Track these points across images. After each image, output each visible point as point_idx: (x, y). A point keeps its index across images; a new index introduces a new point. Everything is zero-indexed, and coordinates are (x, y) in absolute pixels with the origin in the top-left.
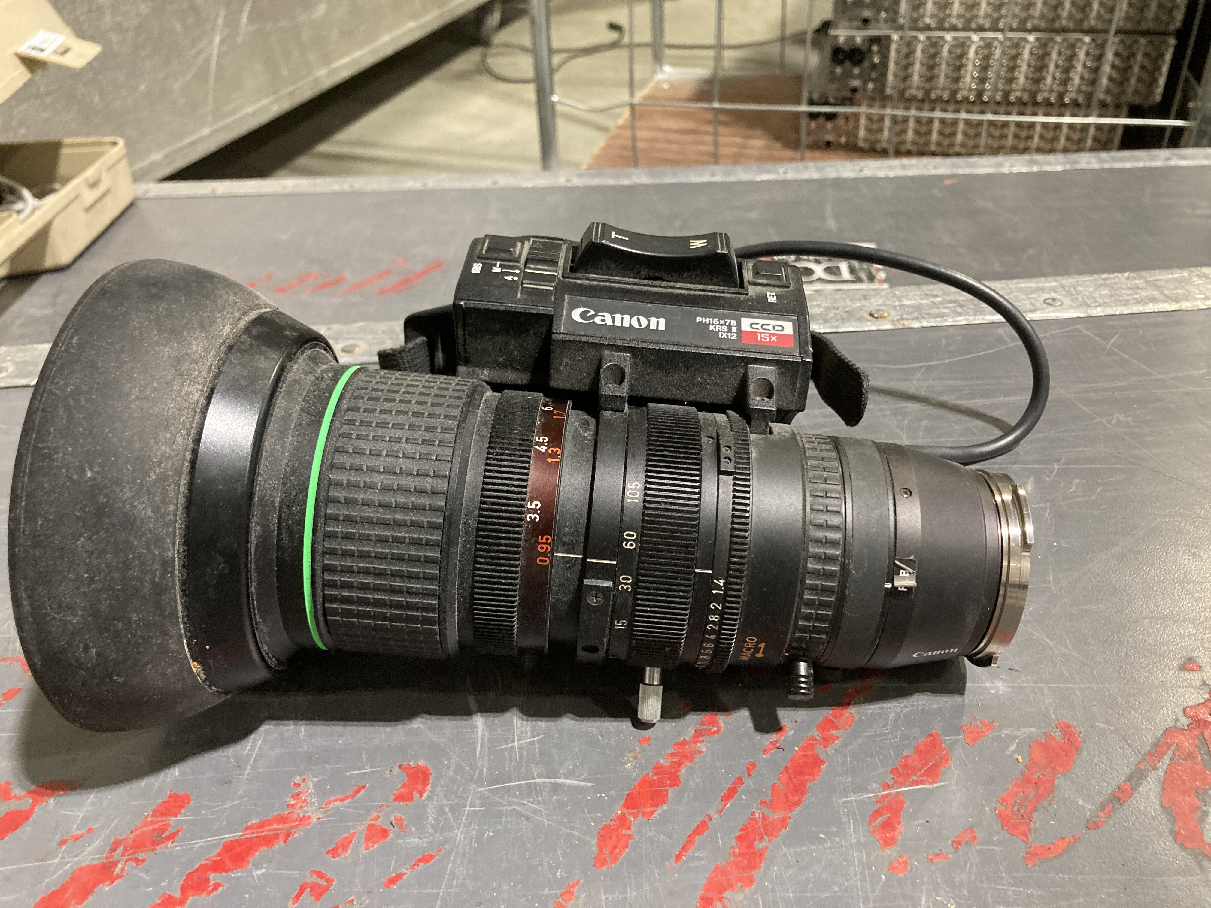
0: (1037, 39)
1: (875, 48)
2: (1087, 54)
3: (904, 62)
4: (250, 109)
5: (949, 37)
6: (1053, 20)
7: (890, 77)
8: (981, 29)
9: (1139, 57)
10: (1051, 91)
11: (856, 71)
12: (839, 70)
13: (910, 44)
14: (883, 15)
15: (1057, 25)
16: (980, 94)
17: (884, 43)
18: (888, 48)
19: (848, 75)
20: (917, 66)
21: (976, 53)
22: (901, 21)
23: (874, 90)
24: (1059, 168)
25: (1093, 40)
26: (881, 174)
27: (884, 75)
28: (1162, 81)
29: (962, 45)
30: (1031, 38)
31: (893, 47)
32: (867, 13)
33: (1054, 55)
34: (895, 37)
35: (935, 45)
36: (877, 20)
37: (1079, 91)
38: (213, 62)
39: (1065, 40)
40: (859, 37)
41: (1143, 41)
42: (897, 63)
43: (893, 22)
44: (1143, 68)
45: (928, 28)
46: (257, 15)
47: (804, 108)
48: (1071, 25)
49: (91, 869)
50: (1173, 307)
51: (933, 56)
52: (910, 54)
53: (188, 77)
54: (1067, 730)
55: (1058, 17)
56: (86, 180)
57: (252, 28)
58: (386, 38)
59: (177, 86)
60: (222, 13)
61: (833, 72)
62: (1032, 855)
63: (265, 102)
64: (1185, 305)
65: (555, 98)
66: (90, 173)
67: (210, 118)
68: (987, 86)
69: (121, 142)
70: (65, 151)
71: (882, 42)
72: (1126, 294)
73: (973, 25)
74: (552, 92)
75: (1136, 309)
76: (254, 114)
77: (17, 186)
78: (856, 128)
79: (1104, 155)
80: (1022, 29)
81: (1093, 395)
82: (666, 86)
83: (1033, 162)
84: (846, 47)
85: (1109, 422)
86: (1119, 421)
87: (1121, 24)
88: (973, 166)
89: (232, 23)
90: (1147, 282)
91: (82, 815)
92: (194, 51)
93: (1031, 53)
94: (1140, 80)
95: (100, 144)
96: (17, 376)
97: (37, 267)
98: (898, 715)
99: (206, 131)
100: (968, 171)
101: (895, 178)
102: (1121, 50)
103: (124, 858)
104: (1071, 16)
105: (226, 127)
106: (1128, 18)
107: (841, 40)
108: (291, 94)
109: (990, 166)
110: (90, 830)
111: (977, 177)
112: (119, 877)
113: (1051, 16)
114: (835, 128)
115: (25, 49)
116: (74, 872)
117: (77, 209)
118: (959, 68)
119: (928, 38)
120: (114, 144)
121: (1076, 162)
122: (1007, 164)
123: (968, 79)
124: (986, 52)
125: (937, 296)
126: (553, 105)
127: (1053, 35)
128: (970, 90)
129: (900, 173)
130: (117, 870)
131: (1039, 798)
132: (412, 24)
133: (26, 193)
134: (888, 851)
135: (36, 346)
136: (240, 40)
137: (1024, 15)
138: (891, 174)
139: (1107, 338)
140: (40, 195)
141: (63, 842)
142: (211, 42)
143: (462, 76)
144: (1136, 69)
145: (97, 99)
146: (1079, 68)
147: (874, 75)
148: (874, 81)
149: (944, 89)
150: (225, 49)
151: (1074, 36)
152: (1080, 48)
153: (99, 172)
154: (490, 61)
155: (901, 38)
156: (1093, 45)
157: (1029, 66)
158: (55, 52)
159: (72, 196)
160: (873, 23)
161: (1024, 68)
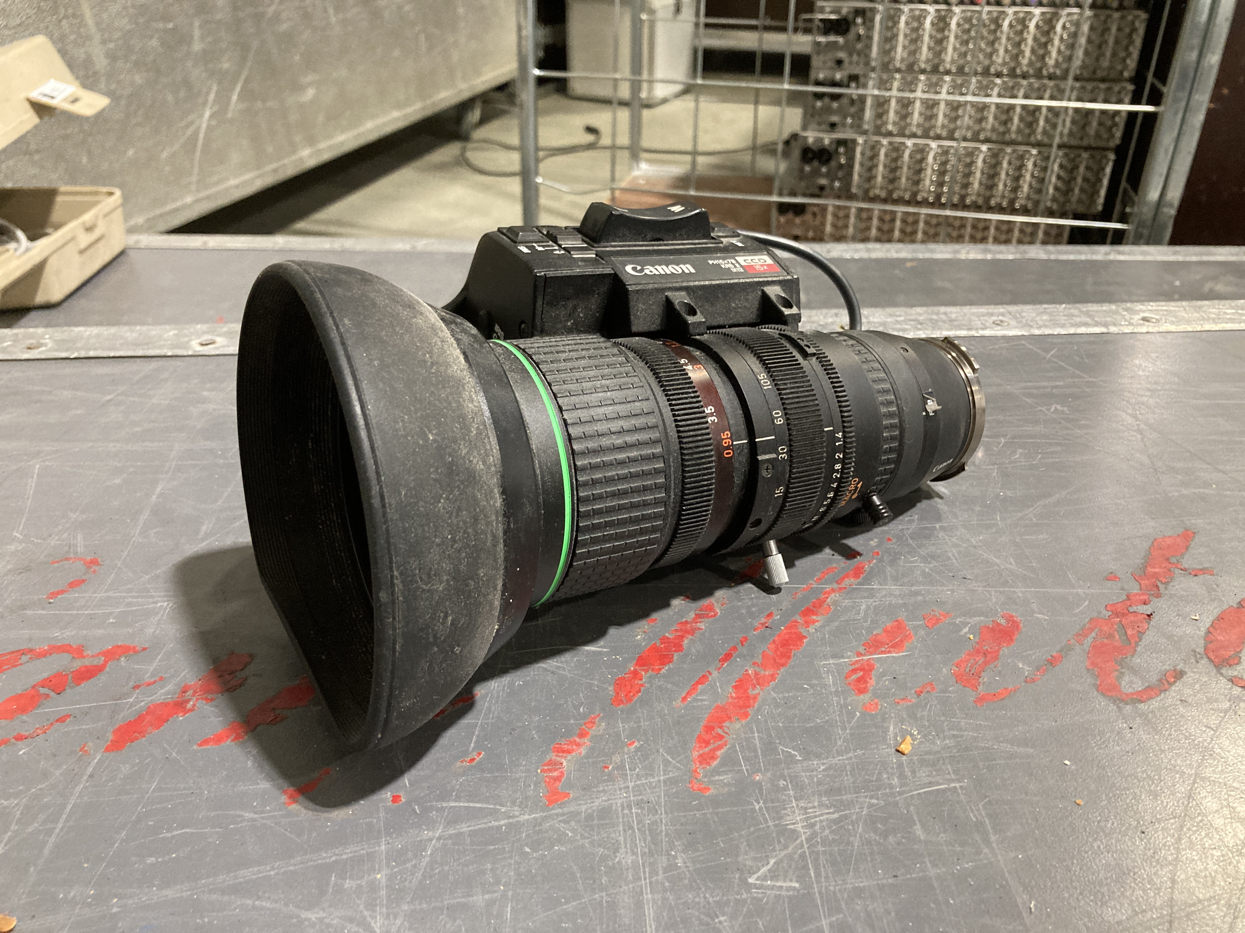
0: (989, 149)
1: (842, 150)
2: (1035, 165)
3: (869, 164)
4: (233, 182)
5: (909, 143)
6: (1004, 133)
7: (856, 177)
8: (938, 137)
9: (1082, 169)
10: (1003, 197)
11: (824, 170)
12: (807, 168)
13: (874, 148)
14: (849, 120)
15: (1007, 137)
16: (938, 196)
17: (850, 145)
18: (854, 151)
19: (816, 173)
20: (881, 168)
21: (935, 158)
22: (866, 127)
23: (840, 189)
24: (1011, 257)
25: (1040, 152)
26: (848, 256)
27: (850, 174)
28: (1103, 192)
29: (922, 151)
30: (984, 148)
31: (859, 150)
32: (835, 119)
33: (1005, 165)
34: (860, 140)
35: (896, 150)
36: (844, 125)
37: (1028, 198)
38: (201, 135)
39: (1014, 151)
40: (827, 139)
41: (1085, 155)
42: (862, 165)
43: (858, 127)
44: (1085, 179)
45: (890, 134)
46: (247, 95)
47: (775, 198)
48: (1020, 139)
49: (165, 705)
50: (1104, 330)
51: (895, 160)
52: (874, 157)
53: (177, 146)
54: (1010, 619)
55: (1008, 131)
56: (84, 223)
57: (242, 106)
58: (370, 125)
59: (164, 155)
60: (215, 88)
61: (802, 170)
62: (981, 700)
63: (248, 176)
64: (1113, 329)
65: (539, 180)
66: (87, 217)
67: (193, 187)
68: (945, 189)
69: (118, 193)
70: (59, 199)
71: (848, 145)
72: (1062, 320)
73: (932, 134)
74: (537, 174)
75: (1072, 331)
76: (237, 187)
77: (12, 227)
78: (823, 224)
79: (1050, 248)
80: (975, 138)
81: (1034, 391)
82: (642, 182)
83: (986, 251)
84: (814, 148)
85: (1048, 410)
86: (1056, 410)
87: (1065, 139)
88: (932, 251)
89: (223, 100)
90: (1081, 311)
91: (152, 668)
92: (183, 124)
93: (984, 161)
94: (1082, 190)
95: (96, 193)
96: (56, 350)
97: (27, 303)
98: (868, 607)
99: (189, 199)
100: (928, 255)
101: (860, 260)
102: (1065, 162)
103: (194, 699)
104: (1019, 131)
105: (208, 197)
106: (1071, 134)
107: (811, 140)
108: (275, 171)
109: (948, 252)
110: (161, 678)
111: (936, 261)
112: (190, 710)
113: (1002, 129)
114: (803, 223)
115: (36, 95)
116: (149, 707)
117: (71, 250)
118: (920, 171)
119: (890, 143)
120: (111, 194)
121: (1025, 252)
122: (964, 251)
123: (927, 182)
124: (944, 158)
125: (900, 316)
126: (537, 187)
127: (1004, 147)
128: (930, 191)
129: (865, 255)
130: (189, 705)
131: (986, 663)
132: (396, 114)
133: (20, 234)
134: (862, 696)
135: (72, 328)
136: (230, 115)
137: (977, 127)
138: (857, 256)
139: (1047, 351)
140: (32, 238)
141: (137, 687)
142: (201, 116)
143: (441, 167)
144: (1079, 180)
145: (85, 160)
146: (1028, 177)
147: (840, 174)
148: (839, 179)
149: (906, 190)
150: (214, 123)
151: (1023, 148)
152: (1028, 159)
153: (97, 217)
154: (470, 155)
155: (866, 142)
156: (1039, 157)
157: (983, 173)
158: (65, 100)
159: (69, 237)
160: (839, 128)
161: (978, 175)
